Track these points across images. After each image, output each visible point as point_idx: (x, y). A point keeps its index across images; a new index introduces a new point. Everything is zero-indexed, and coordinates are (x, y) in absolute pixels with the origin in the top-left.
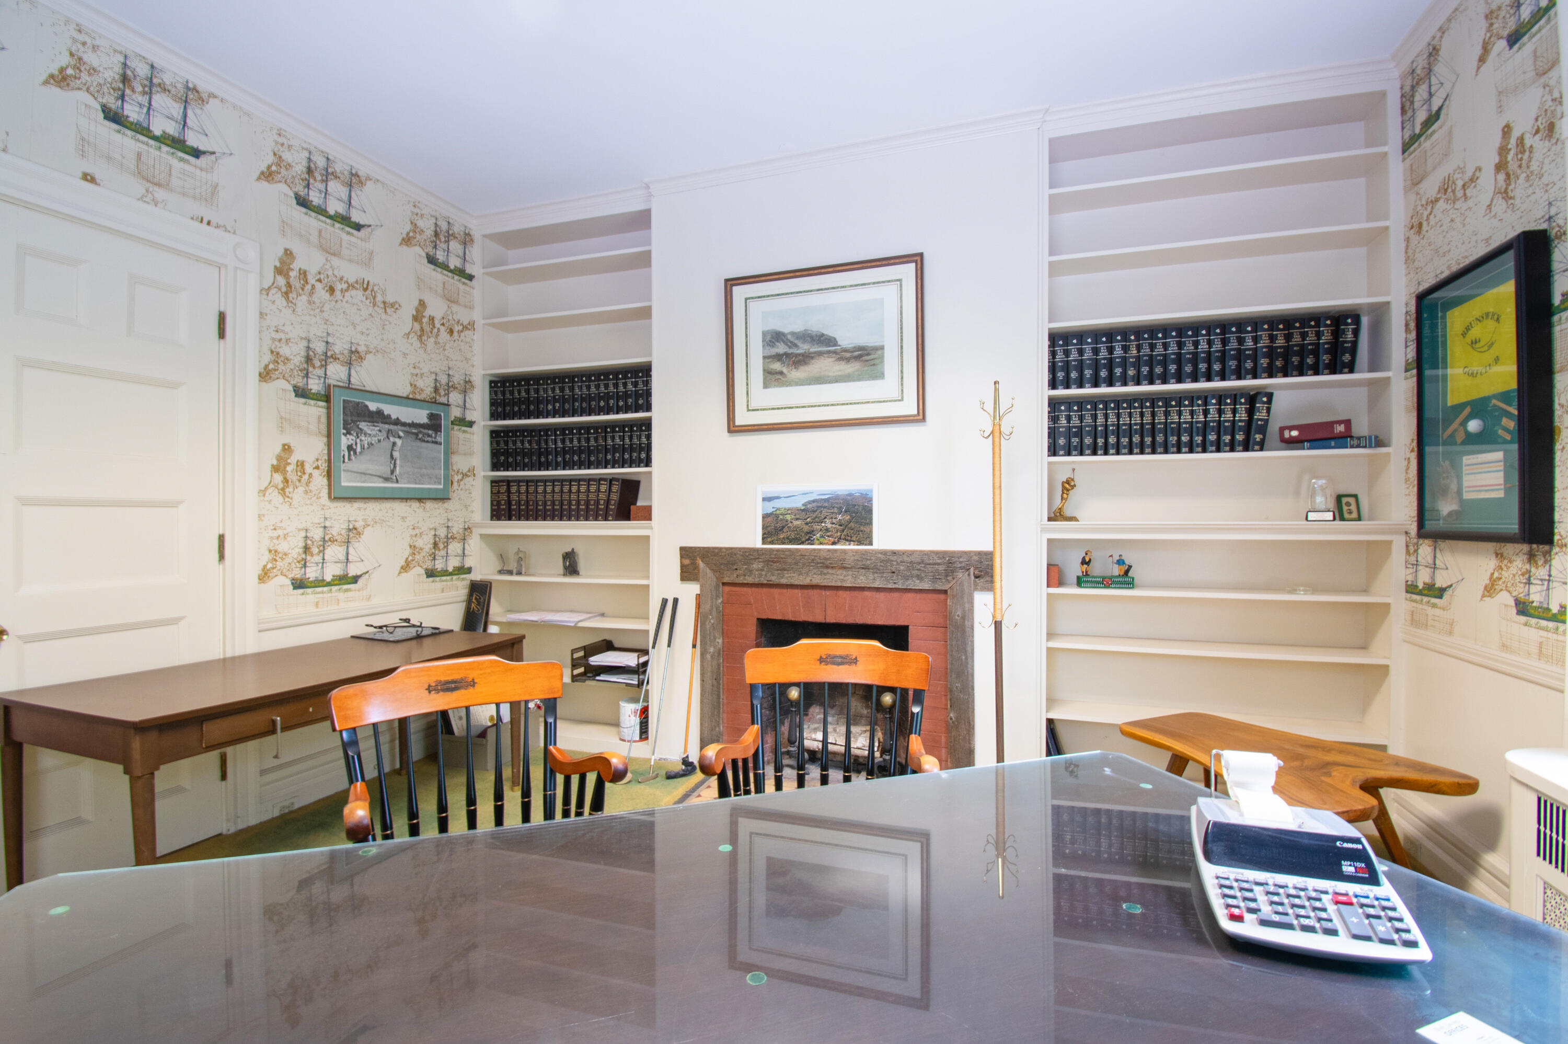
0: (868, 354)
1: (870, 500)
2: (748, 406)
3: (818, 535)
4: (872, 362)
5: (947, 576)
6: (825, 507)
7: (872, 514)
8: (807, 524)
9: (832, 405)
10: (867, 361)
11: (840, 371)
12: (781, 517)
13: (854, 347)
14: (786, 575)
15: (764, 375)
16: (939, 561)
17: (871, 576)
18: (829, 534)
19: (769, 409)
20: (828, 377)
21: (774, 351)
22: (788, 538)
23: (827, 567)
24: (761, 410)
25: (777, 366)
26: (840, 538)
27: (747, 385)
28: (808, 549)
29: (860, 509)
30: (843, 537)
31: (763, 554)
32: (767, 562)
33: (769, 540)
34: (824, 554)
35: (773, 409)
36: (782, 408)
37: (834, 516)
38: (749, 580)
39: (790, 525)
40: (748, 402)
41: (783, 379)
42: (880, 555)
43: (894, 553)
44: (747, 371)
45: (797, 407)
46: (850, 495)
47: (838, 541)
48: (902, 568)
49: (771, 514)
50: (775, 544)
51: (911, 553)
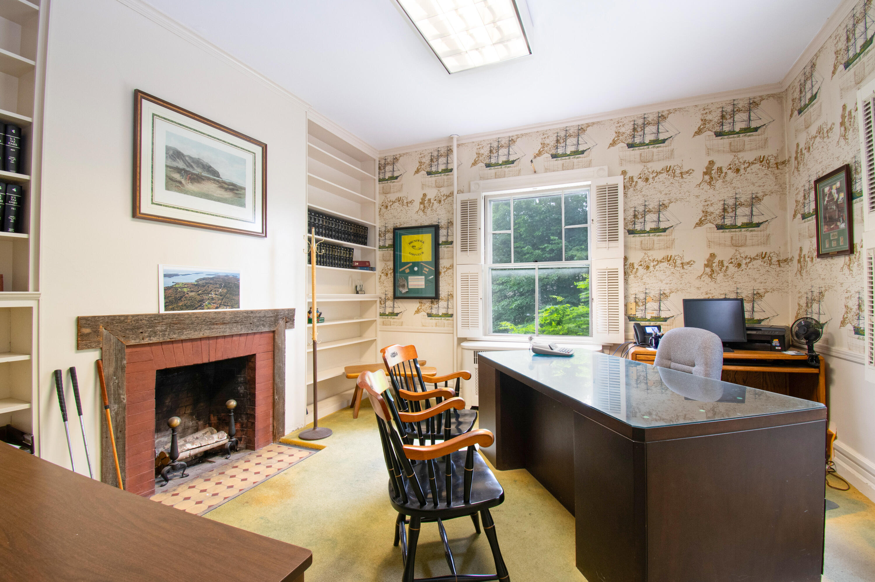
0: (237, 190)
1: (238, 280)
2: (152, 199)
3: (207, 303)
4: (239, 196)
5: (275, 323)
6: (211, 283)
7: (239, 289)
8: (199, 295)
9: (216, 216)
10: (237, 194)
11: (221, 195)
12: (179, 289)
13: (230, 183)
14: (185, 333)
15: (166, 179)
16: (272, 315)
17: (240, 327)
18: (214, 301)
19: (171, 207)
20: (213, 196)
21: (175, 164)
22: (185, 305)
23: (214, 324)
24: (164, 206)
25: (177, 176)
26: (221, 304)
27: (152, 182)
28: (202, 313)
29: (233, 285)
30: (222, 303)
31: (166, 318)
32: (170, 325)
33: (171, 307)
34: (212, 316)
35: (174, 207)
36: (181, 209)
37: (217, 289)
38: (154, 340)
39: (187, 295)
40: (152, 196)
41: (181, 187)
42: (245, 314)
43: (252, 312)
44: (152, 172)
45: (192, 211)
46: (227, 276)
47: (220, 306)
48: (255, 320)
49: (172, 287)
50: (175, 310)
51: (260, 312)
